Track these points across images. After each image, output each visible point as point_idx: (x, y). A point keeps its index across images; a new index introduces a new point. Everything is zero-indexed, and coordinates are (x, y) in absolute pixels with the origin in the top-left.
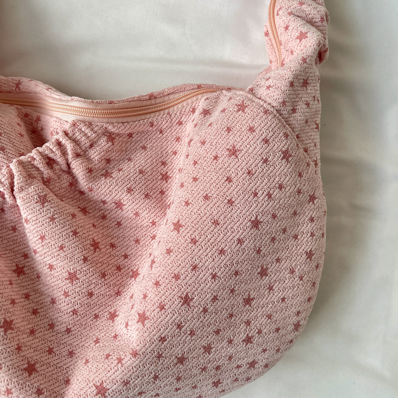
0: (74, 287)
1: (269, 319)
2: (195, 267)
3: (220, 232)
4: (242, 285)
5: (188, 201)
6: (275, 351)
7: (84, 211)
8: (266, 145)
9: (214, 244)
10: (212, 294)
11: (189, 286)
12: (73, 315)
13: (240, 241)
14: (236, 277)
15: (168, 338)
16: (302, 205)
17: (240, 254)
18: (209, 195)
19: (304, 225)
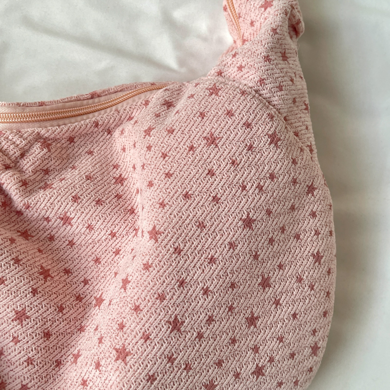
0: (24, 329)
1: (280, 342)
2: (183, 282)
3: (207, 235)
4: (241, 301)
5: (163, 202)
6: (292, 383)
7: (25, 235)
8: (249, 130)
9: (202, 252)
10: (207, 314)
11: (177, 306)
12: (28, 365)
13: (232, 245)
14: (233, 290)
15: (158, 376)
16: (300, 198)
17: (234, 262)
18: (190, 192)
19: (306, 222)
